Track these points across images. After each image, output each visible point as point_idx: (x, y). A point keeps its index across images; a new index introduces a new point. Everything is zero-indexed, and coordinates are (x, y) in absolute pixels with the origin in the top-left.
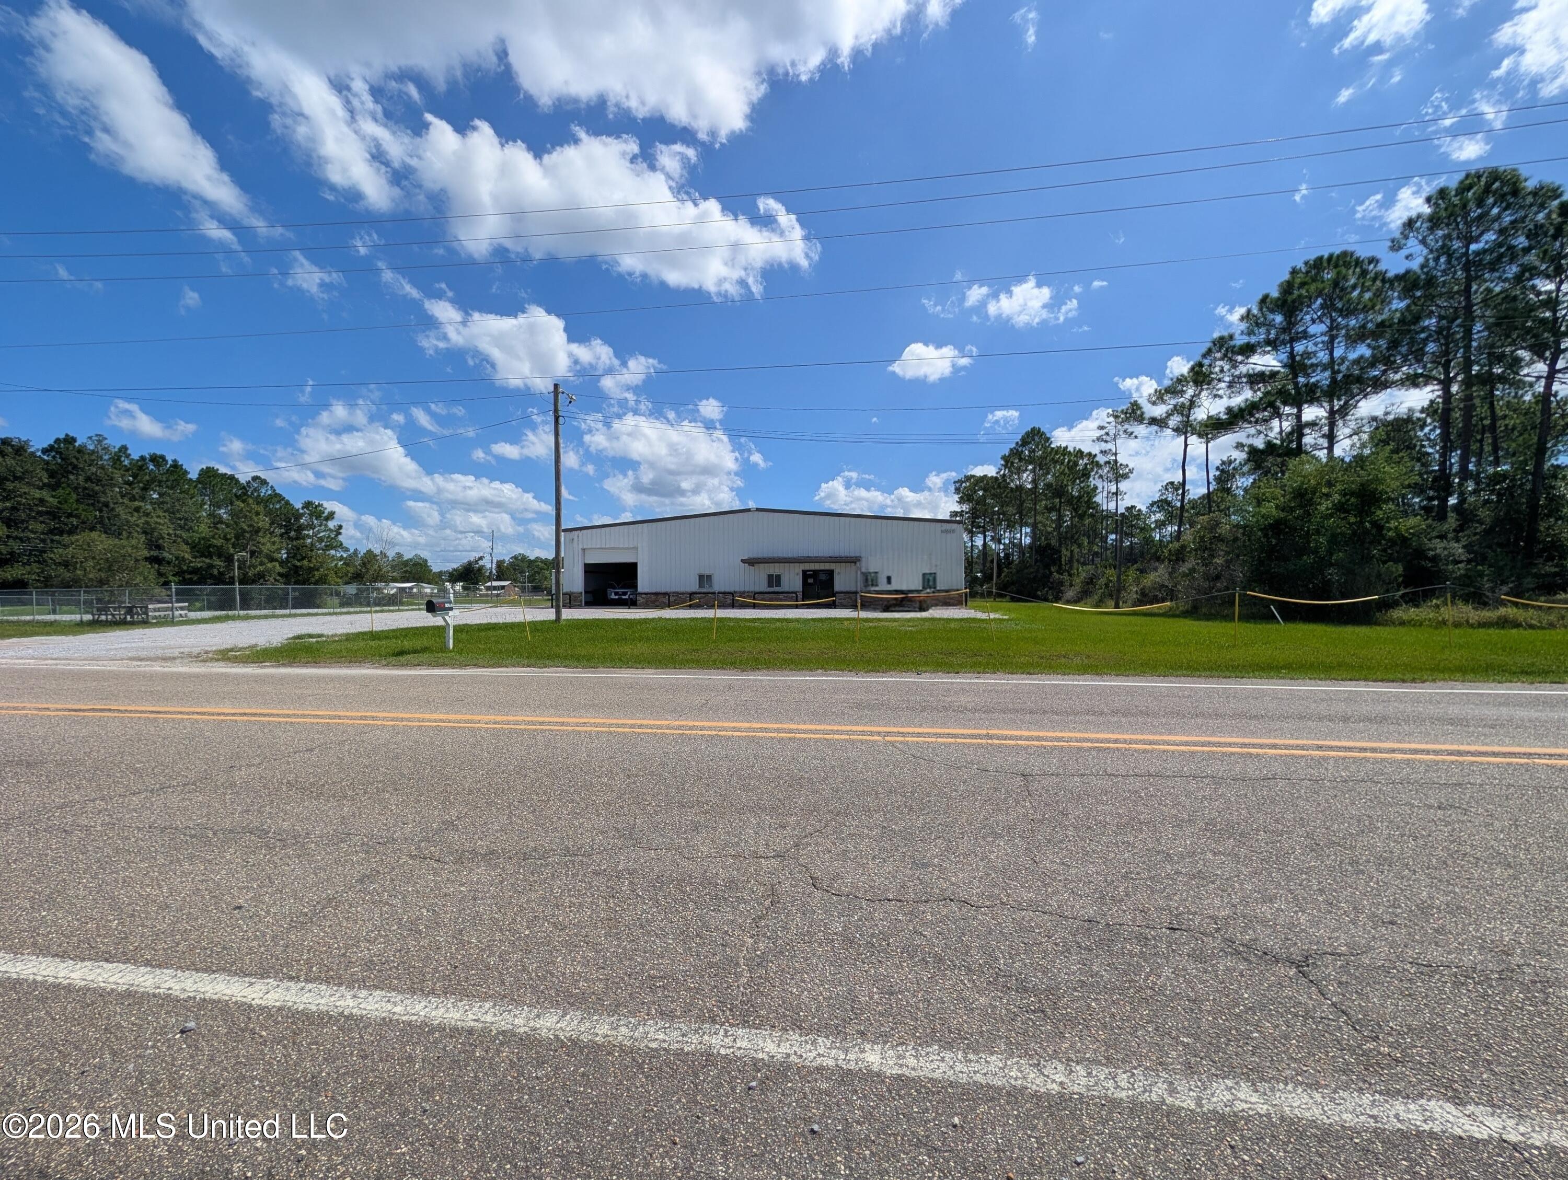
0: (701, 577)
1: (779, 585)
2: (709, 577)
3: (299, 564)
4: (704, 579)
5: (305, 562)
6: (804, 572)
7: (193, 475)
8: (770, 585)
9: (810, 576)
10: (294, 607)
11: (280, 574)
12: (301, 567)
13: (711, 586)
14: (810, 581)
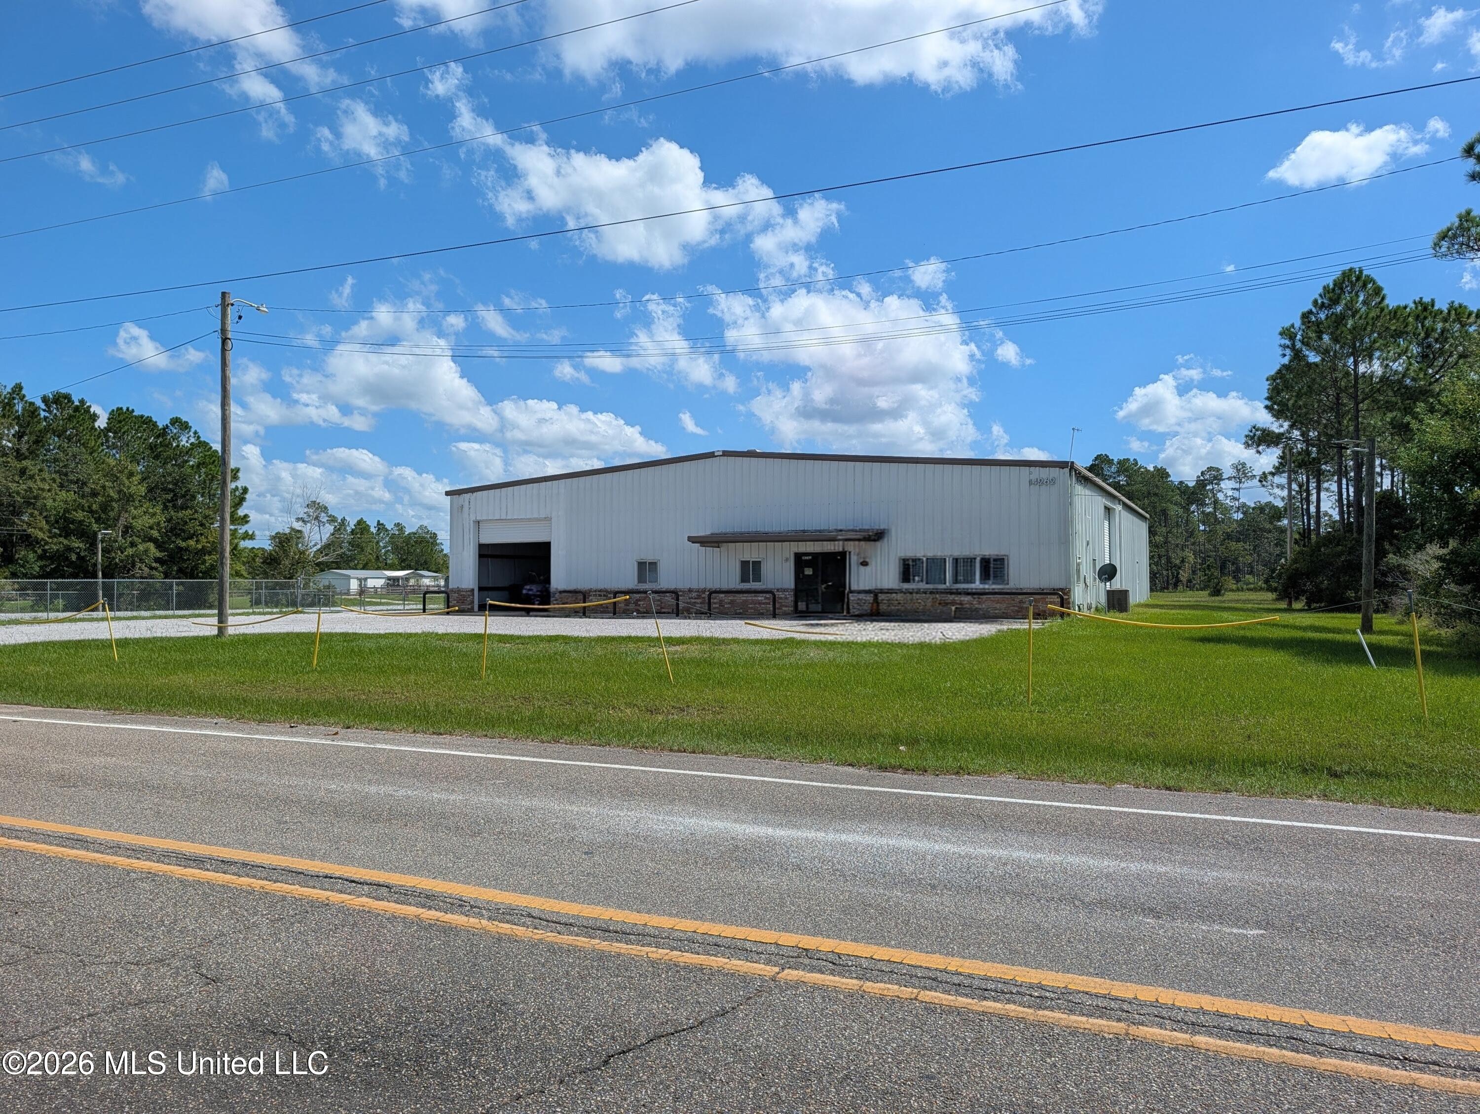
0: (641, 565)
1: (757, 578)
2: (653, 565)
3: (183, 544)
4: (647, 569)
5: (192, 543)
6: (798, 557)
7: (102, 423)
8: (744, 579)
9: (808, 564)
10: (179, 608)
11: (157, 560)
12: (186, 549)
13: (656, 581)
14: (809, 571)
